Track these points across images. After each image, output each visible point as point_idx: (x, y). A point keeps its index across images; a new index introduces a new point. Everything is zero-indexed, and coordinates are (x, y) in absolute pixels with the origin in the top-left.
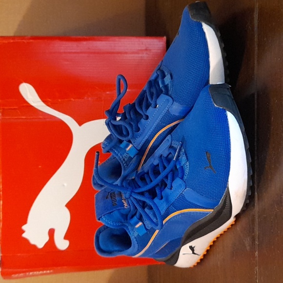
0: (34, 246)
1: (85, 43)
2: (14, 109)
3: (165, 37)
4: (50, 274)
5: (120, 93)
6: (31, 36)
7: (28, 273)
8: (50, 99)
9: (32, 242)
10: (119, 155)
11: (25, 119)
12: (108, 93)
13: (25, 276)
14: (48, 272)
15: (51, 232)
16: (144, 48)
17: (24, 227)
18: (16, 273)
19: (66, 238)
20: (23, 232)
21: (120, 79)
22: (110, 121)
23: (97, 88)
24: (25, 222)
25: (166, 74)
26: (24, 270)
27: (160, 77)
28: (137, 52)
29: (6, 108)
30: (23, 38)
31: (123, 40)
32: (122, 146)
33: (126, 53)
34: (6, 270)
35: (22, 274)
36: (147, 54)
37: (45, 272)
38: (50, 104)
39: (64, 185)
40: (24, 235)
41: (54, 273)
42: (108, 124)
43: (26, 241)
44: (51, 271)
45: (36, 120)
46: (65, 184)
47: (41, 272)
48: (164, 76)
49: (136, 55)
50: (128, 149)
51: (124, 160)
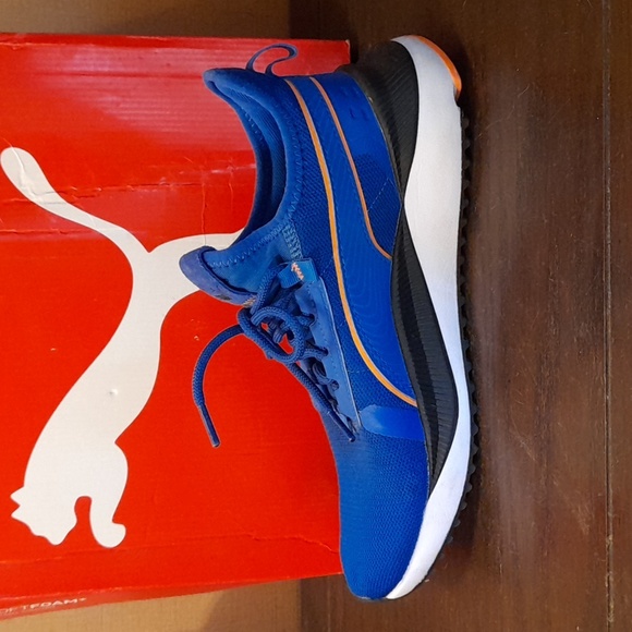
0: (43, 540)
4: (80, 605)
7: (25, 607)
8: (74, 185)
9: (37, 531)
11: (17, 233)
12: (215, 171)
14: (75, 601)
15: (83, 506)
17: (16, 496)
19: (118, 518)
20: (15, 506)
24: (19, 484)
37: (66, 602)
38: (75, 198)
39: (111, 393)
40: (16, 515)
41: (90, 603)
44: (82, 599)
46: (115, 391)
47: (58, 603)
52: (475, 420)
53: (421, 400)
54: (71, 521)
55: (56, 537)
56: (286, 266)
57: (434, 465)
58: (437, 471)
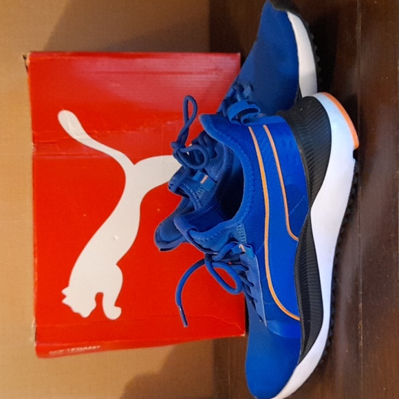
0: (78, 316)
1: (139, 60)
3: (239, 54)
4: (97, 350)
5: (188, 119)
7: (68, 350)
8: (97, 130)
9: (76, 309)
10: (191, 191)
11: (66, 155)
12: (169, 123)
13: (65, 354)
14: (94, 347)
15: (99, 298)
16: (214, 67)
17: (65, 291)
18: (54, 349)
19: (118, 304)
20: (64, 297)
21: (188, 101)
22: (179, 150)
23: (155, 117)
24: (66, 285)
25: (245, 87)
26: (65, 345)
27: (238, 92)
28: (205, 73)
29: (41, 141)
30: (63, 54)
31: (186, 57)
32: (195, 178)
33: (191, 73)
34: (42, 345)
35: (62, 351)
36: (217, 74)
37: (90, 348)
38: (96, 137)
39: (114, 239)
40: (65, 301)
41: (102, 349)
42: (177, 154)
43: (68, 308)
44: (99, 347)
46: (117, 238)
47: (85, 348)
48: (242, 90)
49: (204, 76)
50: (202, 182)
51: (197, 197)
52: (332, 328)
53: (302, 318)
54: (93, 305)
55: (85, 313)
56: (237, 244)
57: (304, 350)
58: (305, 352)
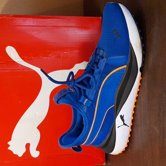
2: (2, 63)
6: (14, 15)
9: (15, 153)
15: (28, 146)
17: (9, 143)
24: (10, 139)
40: (9, 148)
43: (11, 152)
45: (17, 71)
46: (37, 113)
55: (20, 155)
